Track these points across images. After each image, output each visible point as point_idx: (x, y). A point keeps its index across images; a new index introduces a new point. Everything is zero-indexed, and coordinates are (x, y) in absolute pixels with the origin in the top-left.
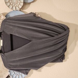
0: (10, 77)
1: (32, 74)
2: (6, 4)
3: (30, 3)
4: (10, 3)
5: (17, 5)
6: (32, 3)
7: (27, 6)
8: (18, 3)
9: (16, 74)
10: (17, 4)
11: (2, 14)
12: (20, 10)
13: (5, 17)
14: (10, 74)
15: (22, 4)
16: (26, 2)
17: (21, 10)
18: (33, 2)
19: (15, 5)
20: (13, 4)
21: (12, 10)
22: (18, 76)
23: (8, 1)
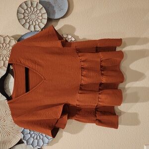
0: (23, 143)
1: (62, 139)
3: (59, 19)
4: (26, 20)
5: (37, 23)
7: (53, 23)
8: (38, 20)
9: (33, 137)
11: (13, 37)
13: (18, 41)
14: (24, 137)
15: (45, 21)
16: (51, 17)
18: (62, 18)
19: (34, 22)
20: (31, 22)
21: (29, 31)
22: (36, 141)
23: (23, 16)
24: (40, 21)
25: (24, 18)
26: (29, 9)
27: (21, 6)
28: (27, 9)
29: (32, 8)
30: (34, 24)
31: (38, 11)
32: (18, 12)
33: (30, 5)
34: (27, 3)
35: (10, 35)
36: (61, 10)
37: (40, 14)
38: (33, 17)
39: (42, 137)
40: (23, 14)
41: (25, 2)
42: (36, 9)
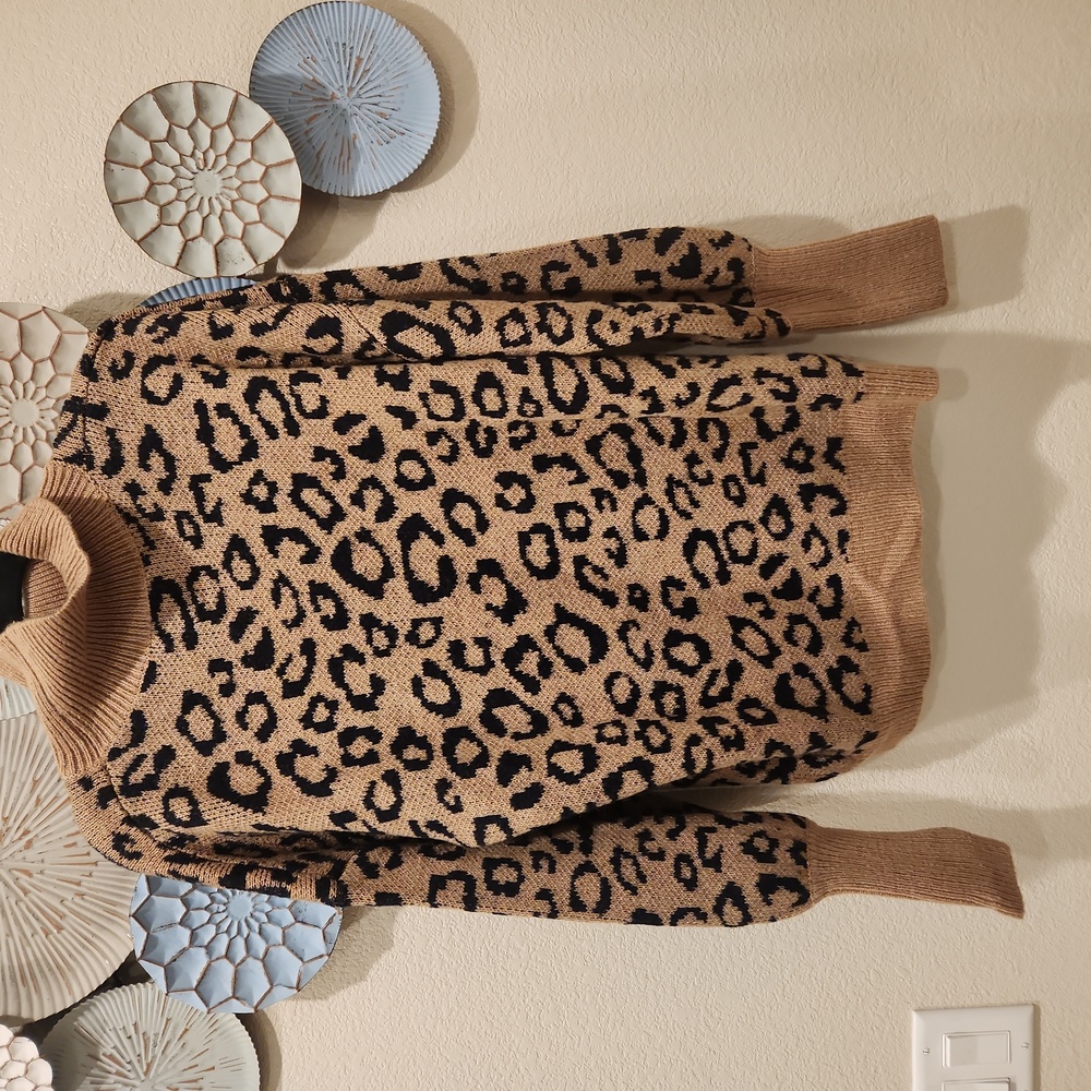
0: (144, 978)
2: (120, 217)
3: (380, 197)
4: (162, 208)
5: (237, 226)
6: (394, 197)
7: (340, 225)
8: (242, 205)
9: (209, 948)
10: (231, 217)
14: (150, 943)
15: (288, 216)
16: (330, 184)
19: (214, 221)
20: (196, 219)
21: (177, 279)
22: (227, 969)
23: (142, 183)
24: (253, 214)
25: (150, 194)
26: (183, 138)
27: (128, 117)
28: (170, 137)
29: (204, 132)
30: (217, 231)
31: (244, 151)
32: (112, 157)
33: (188, 112)
34: (170, 97)
35: (59, 304)
36: (393, 134)
37: (256, 171)
38: (211, 184)
39: (260, 946)
40: (146, 168)
41: (160, 94)
42: (226, 137)
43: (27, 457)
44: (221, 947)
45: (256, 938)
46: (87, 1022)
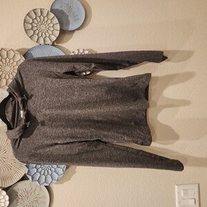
0: (28, 179)
2: (26, 32)
3: (73, 31)
4: (34, 31)
5: (48, 35)
6: (76, 31)
7: (67, 36)
8: (49, 31)
9: (40, 173)
11: (17, 50)
12: (53, 45)
13: (24, 56)
14: (29, 171)
15: (57, 33)
16: (65, 28)
17: (55, 44)
18: (78, 29)
19: (44, 34)
20: (40, 33)
21: (37, 44)
22: (43, 177)
23: (31, 26)
24: (51, 33)
25: (32, 28)
26: (38, 18)
27: (28, 14)
28: (36, 18)
29: (42, 18)
30: (44, 36)
31: (49, 21)
32: (25, 21)
33: (39, 14)
34: (36, 11)
35: (15, 49)
36: (76, 20)
37: (52, 25)
38: (43, 27)
39: (50, 172)
40: (31, 24)
41: (34, 11)
42: (46, 19)
43: (7, 77)
44: (42, 173)
45: (49, 171)
46: (15, 188)
